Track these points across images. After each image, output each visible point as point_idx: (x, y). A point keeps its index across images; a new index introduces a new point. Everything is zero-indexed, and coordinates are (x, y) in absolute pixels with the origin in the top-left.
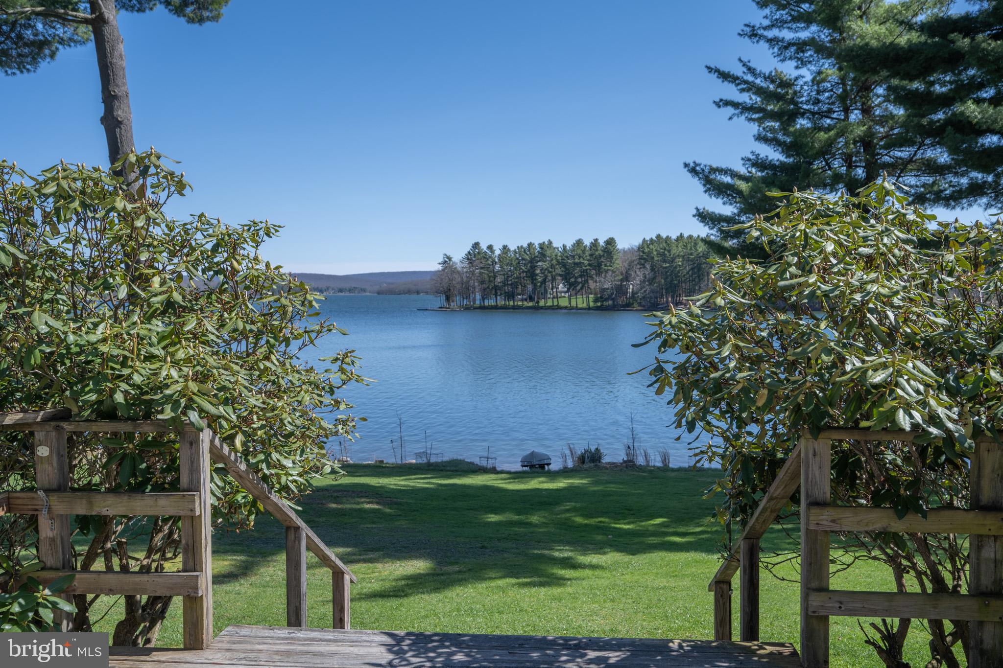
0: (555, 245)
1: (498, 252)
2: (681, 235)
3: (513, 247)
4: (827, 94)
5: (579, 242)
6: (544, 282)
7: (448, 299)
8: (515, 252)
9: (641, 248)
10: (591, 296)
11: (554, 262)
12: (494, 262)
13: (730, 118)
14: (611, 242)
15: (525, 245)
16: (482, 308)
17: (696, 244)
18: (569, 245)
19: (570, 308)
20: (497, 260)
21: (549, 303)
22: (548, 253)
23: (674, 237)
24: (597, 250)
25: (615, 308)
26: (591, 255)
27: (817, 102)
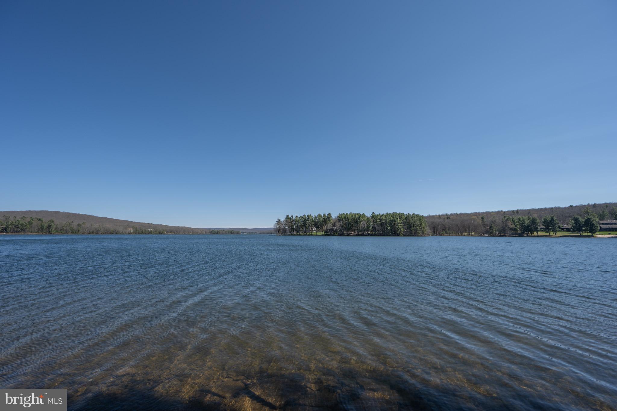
0: (312, 216)
1: (294, 218)
2: (351, 213)
3: (299, 216)
5: (319, 215)
6: (309, 227)
7: (279, 233)
8: (300, 218)
9: (339, 217)
10: (324, 232)
11: (312, 221)
12: (293, 221)
14: (329, 214)
15: (303, 216)
16: (289, 235)
17: (356, 215)
18: (316, 215)
19: (317, 235)
20: (294, 220)
21: (310, 234)
22: (310, 218)
23: (349, 213)
24: (325, 217)
25: (332, 235)
26: (323, 218)
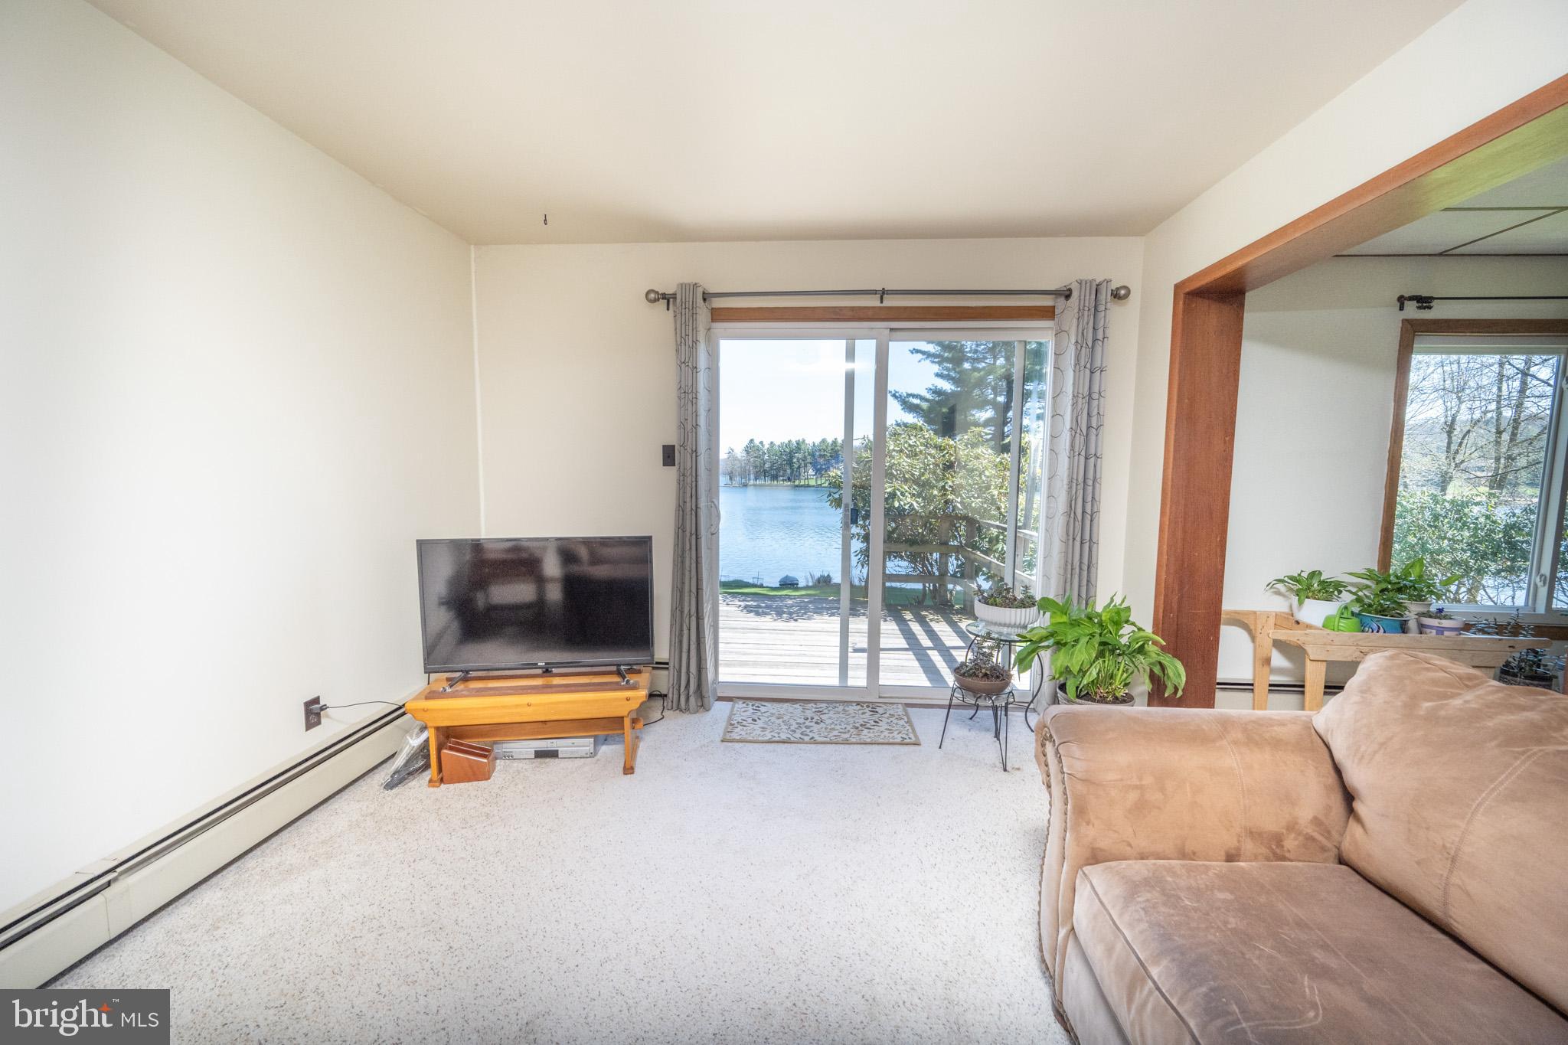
0: (807, 442)
1: (767, 446)
3: (777, 443)
4: (983, 347)
5: (824, 441)
6: (799, 467)
7: (731, 478)
8: (779, 446)
11: (807, 454)
12: (764, 453)
13: (920, 361)
15: (786, 442)
16: (755, 485)
18: (817, 442)
20: (766, 451)
21: (802, 483)
22: (803, 447)
24: (836, 446)
26: (832, 449)
27: (976, 351)
